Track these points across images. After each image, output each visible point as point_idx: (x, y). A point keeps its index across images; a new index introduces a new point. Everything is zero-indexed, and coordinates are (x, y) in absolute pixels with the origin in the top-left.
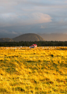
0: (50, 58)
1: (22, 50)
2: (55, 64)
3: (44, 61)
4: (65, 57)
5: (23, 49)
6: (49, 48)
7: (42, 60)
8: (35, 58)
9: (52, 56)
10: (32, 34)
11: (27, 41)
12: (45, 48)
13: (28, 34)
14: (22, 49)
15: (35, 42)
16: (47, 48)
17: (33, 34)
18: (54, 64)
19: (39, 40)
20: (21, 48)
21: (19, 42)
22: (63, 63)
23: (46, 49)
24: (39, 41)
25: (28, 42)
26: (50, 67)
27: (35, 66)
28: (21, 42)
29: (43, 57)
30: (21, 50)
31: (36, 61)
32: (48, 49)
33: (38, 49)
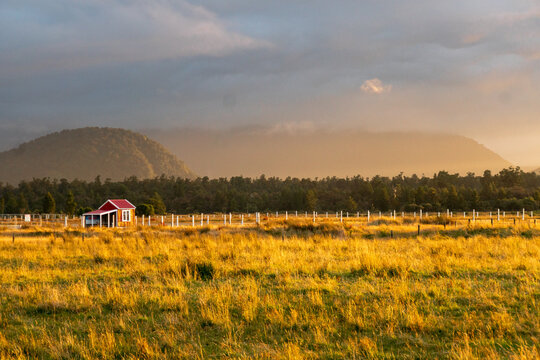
0: (187, 285)
1: (26, 240)
2: (210, 324)
3: (144, 307)
4: (288, 279)
5: (38, 234)
6: (214, 227)
7: (129, 299)
8: (85, 292)
9: (205, 272)
10: (105, 130)
11: (70, 181)
12: (184, 226)
13: (80, 130)
14: (31, 235)
15: (126, 183)
16: (202, 225)
17: (113, 131)
18: (206, 325)
19: (156, 169)
20: (25, 227)
21: (23, 186)
22: (269, 316)
23: (188, 233)
24: (152, 175)
25: (83, 184)
26: (172, 343)
27: (70, 340)
28: (32, 184)
29: (143, 279)
30: (17, 239)
31: (84, 310)
32: (205, 231)
33: (140, 229)
